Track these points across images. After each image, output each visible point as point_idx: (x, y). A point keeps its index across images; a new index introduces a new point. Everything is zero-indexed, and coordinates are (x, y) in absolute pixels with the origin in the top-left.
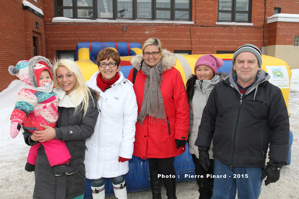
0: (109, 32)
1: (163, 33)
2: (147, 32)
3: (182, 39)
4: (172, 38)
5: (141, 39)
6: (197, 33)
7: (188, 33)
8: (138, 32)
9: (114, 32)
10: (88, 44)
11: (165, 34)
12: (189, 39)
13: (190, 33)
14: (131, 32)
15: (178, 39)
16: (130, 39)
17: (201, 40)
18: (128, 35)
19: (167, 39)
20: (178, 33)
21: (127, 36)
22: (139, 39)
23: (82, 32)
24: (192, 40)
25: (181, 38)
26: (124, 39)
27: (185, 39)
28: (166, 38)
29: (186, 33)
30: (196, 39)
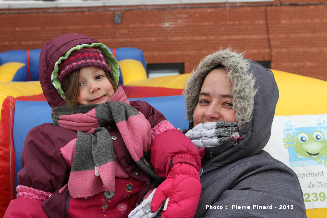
0: (83, 27)
1: (202, 24)
2: (167, 25)
3: (246, 37)
4: (223, 35)
5: (153, 39)
6: (283, 22)
7: (261, 22)
8: (148, 25)
9: (95, 26)
10: (24, 55)
11: (209, 26)
12: (264, 36)
13: (265, 22)
14: (131, 26)
15: (238, 37)
16: (129, 40)
17: (292, 36)
18: (125, 31)
19: (212, 38)
20: (237, 23)
21: (124, 34)
22: (149, 39)
23: (26, 29)
24: (271, 36)
25: (244, 34)
26: (116, 40)
27: (255, 37)
28: (211, 35)
29: (257, 22)
30: (280, 36)
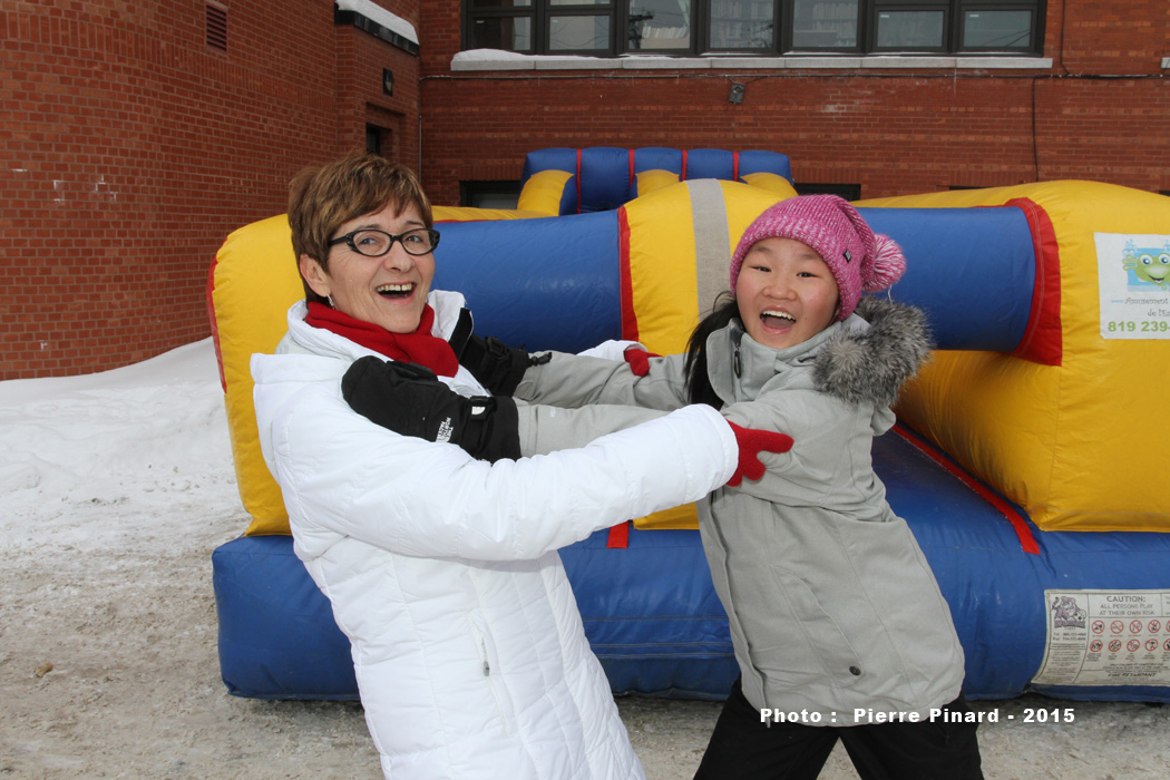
0: (669, 108)
1: (902, 109)
2: (831, 109)
3: (988, 138)
4: (942, 133)
5: (802, 136)
6: (1067, 111)
7: (1022, 110)
8: (795, 107)
9: (692, 108)
10: (570, 157)
11: (915, 113)
12: (1026, 139)
13: (1030, 109)
14: (762, 108)
15: (971, 138)
16: (755, 135)
17: (1083, 140)
18: (749, 119)
19: (920, 137)
20: (971, 109)
21: (746, 124)
22: (794, 135)
23: (562, 109)
24: (1039, 139)
25: (984, 133)
26: (730, 135)
27: (1006, 139)
28: (916, 132)
29: (1013, 110)
30: (1059, 139)
